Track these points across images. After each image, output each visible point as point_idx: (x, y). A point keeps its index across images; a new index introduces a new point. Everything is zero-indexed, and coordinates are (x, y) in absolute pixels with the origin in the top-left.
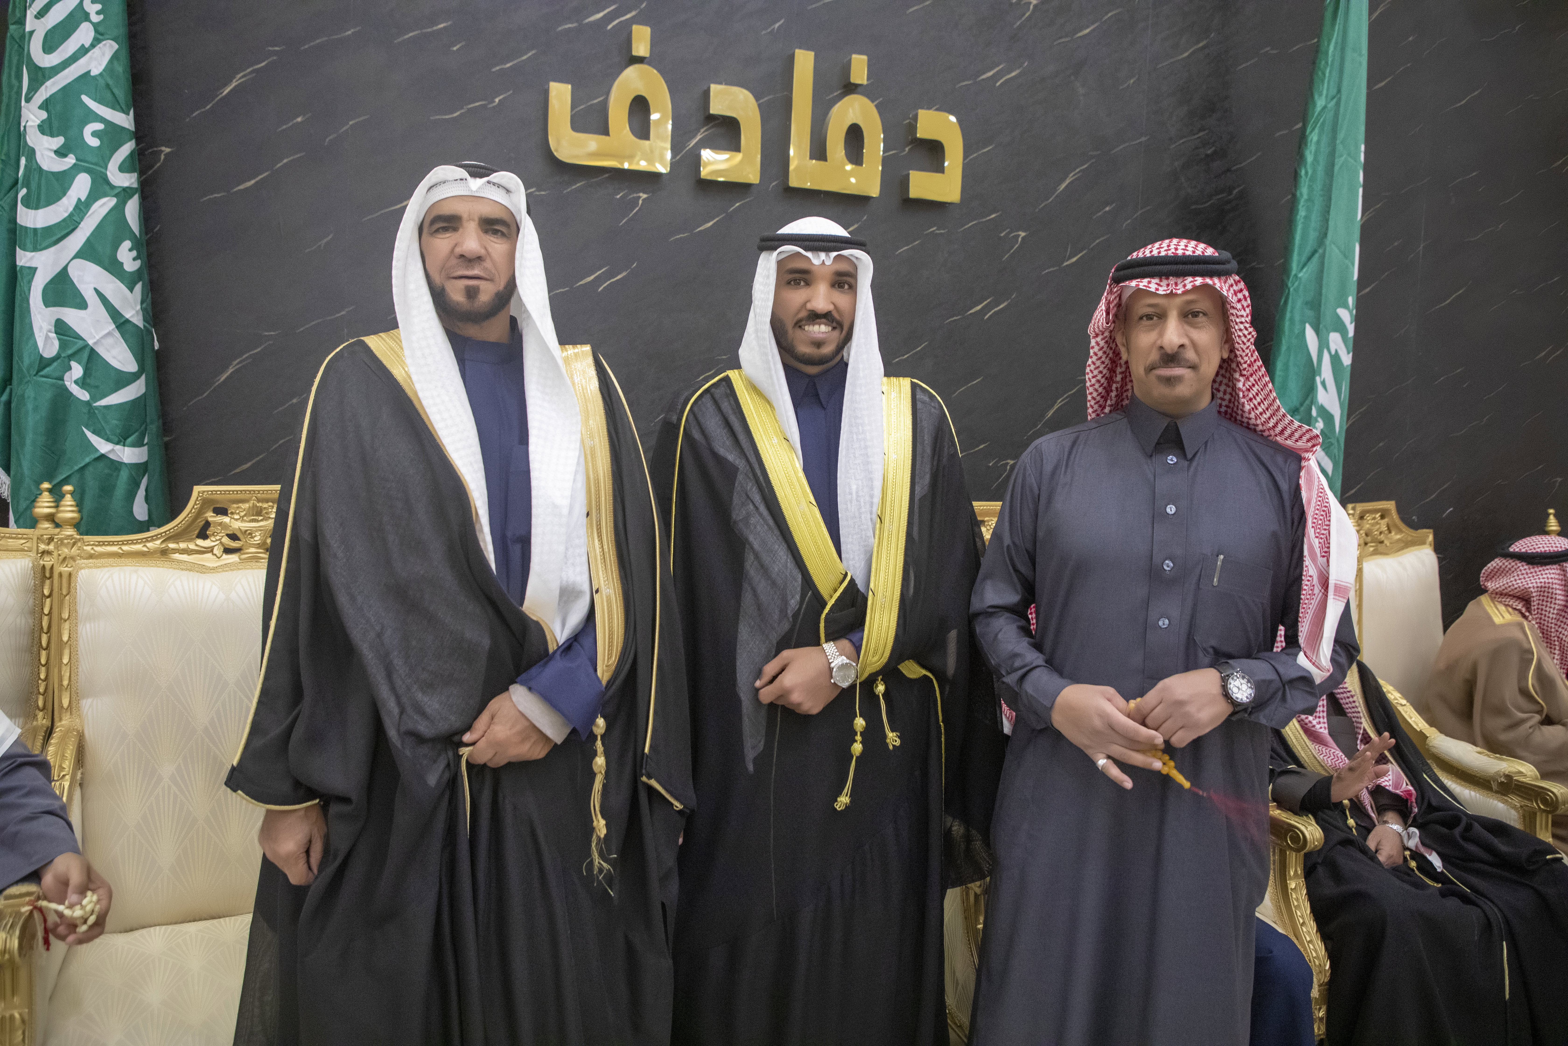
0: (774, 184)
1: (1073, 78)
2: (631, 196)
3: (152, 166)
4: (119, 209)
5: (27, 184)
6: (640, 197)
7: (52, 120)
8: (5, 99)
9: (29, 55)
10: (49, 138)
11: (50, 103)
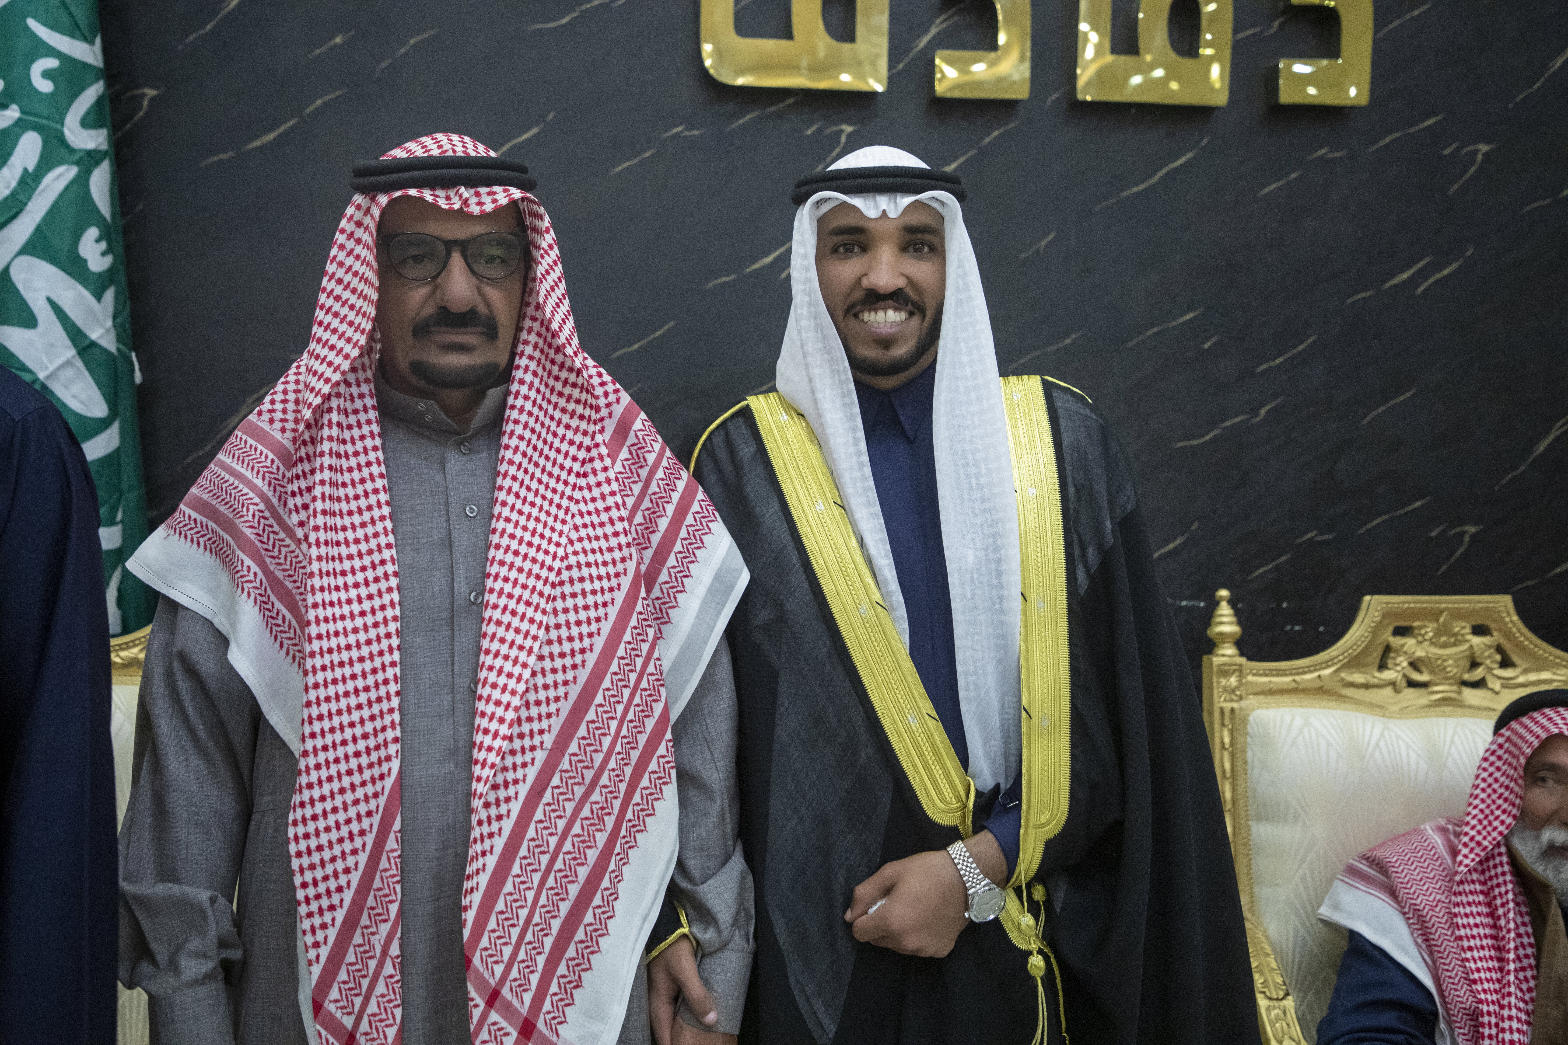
0: (1054, 97)
2: (829, 131)
3: (130, 118)
4: (81, 183)
6: (842, 131)
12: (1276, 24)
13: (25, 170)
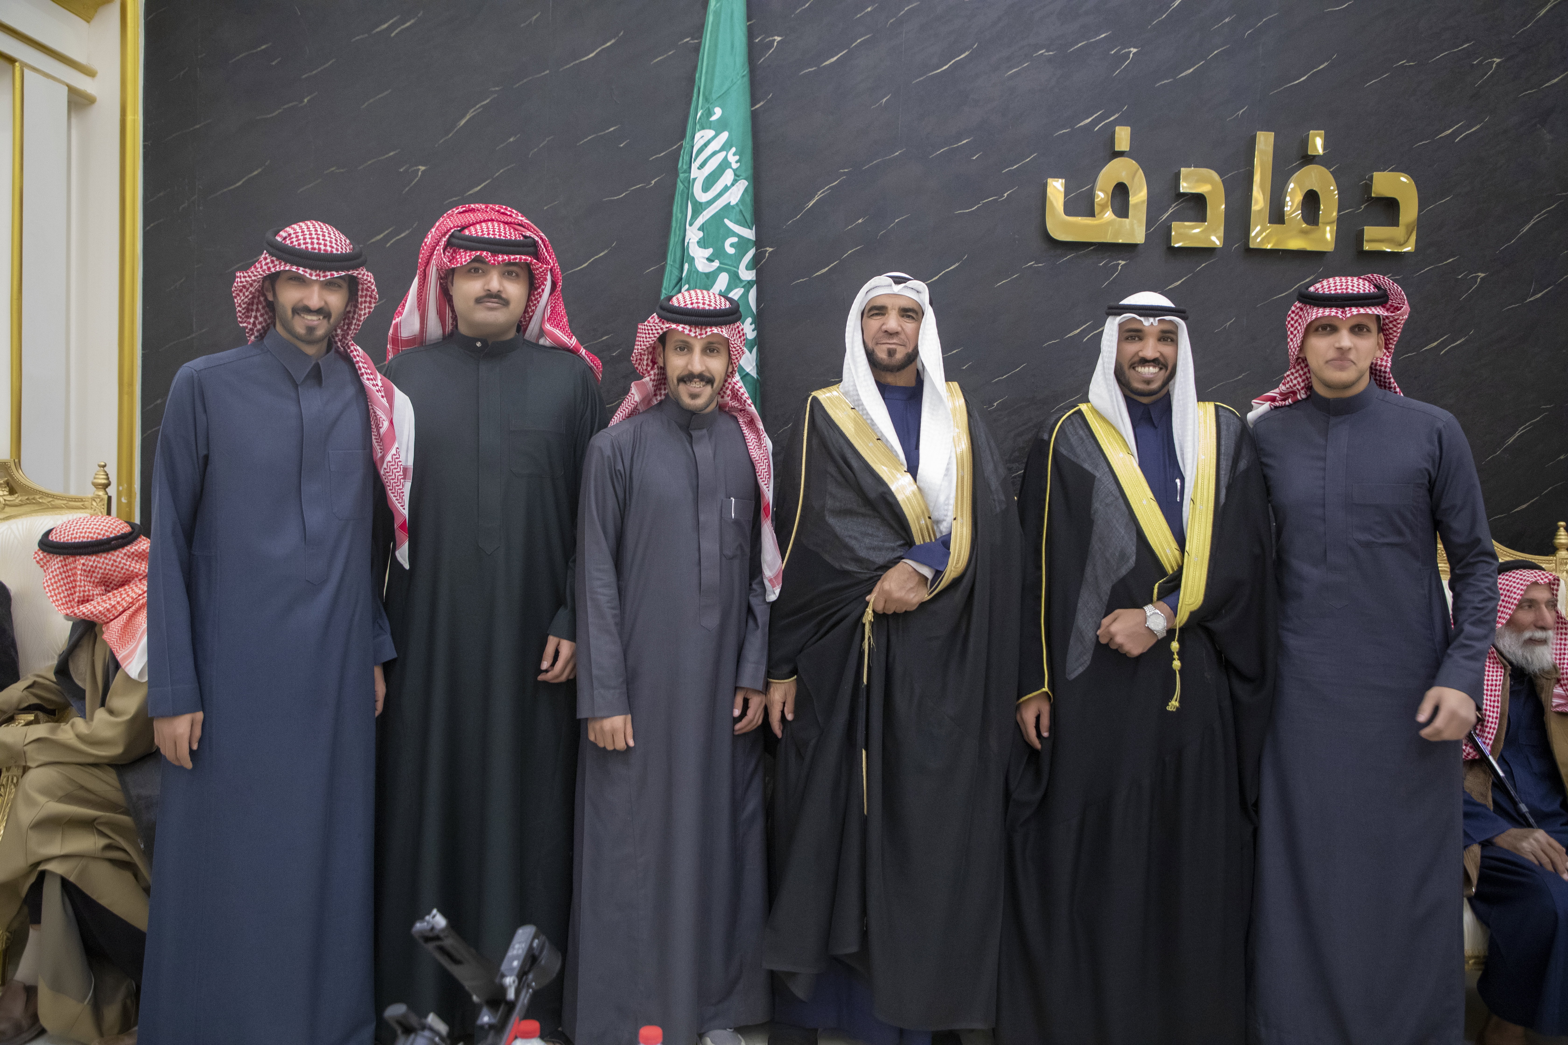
0: (1236, 247)
1: (1538, 126)
2: (1113, 263)
5: (688, 282)
6: (1119, 264)
7: (706, 238)
8: (674, 224)
9: (693, 193)
10: (704, 250)
11: (705, 227)
12: (1363, 207)
13: (721, 291)
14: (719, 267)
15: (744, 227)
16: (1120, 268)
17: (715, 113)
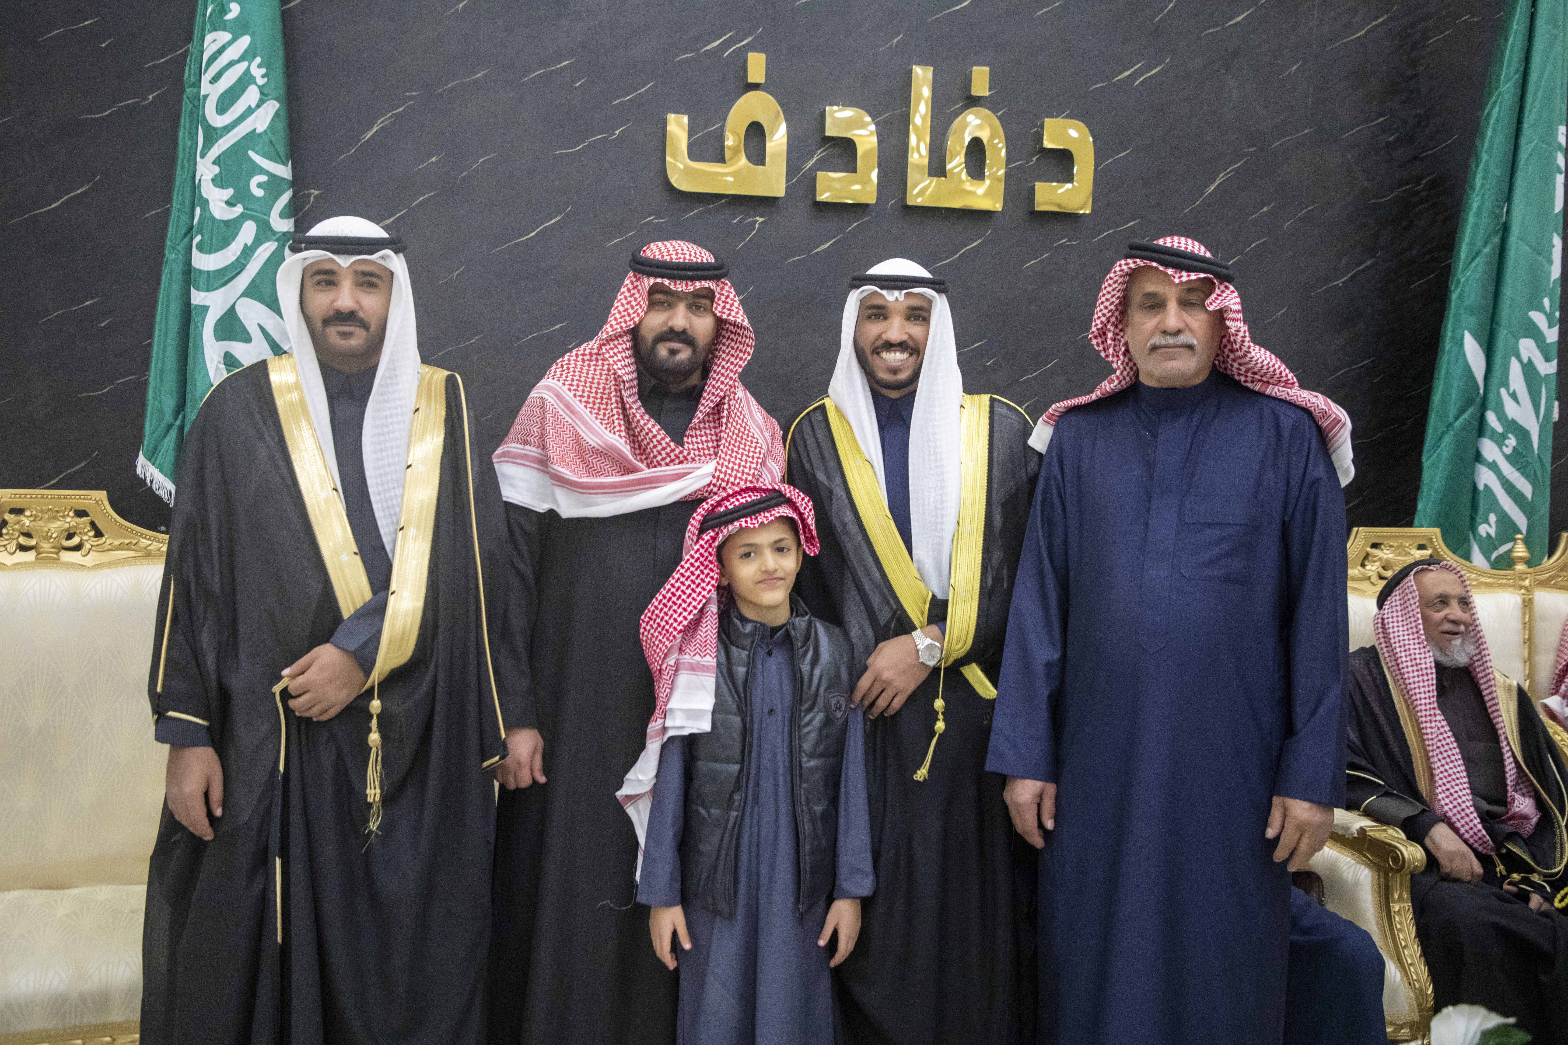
0: (892, 203)
1: (1223, 70)
2: (748, 221)
3: (304, 208)
5: (201, 232)
6: (756, 221)
7: (224, 174)
8: (180, 154)
9: (204, 114)
10: (221, 190)
11: (222, 159)
12: (1035, 159)
13: (246, 244)
14: (242, 213)
15: (275, 161)
16: (757, 226)
17: (231, 11)
